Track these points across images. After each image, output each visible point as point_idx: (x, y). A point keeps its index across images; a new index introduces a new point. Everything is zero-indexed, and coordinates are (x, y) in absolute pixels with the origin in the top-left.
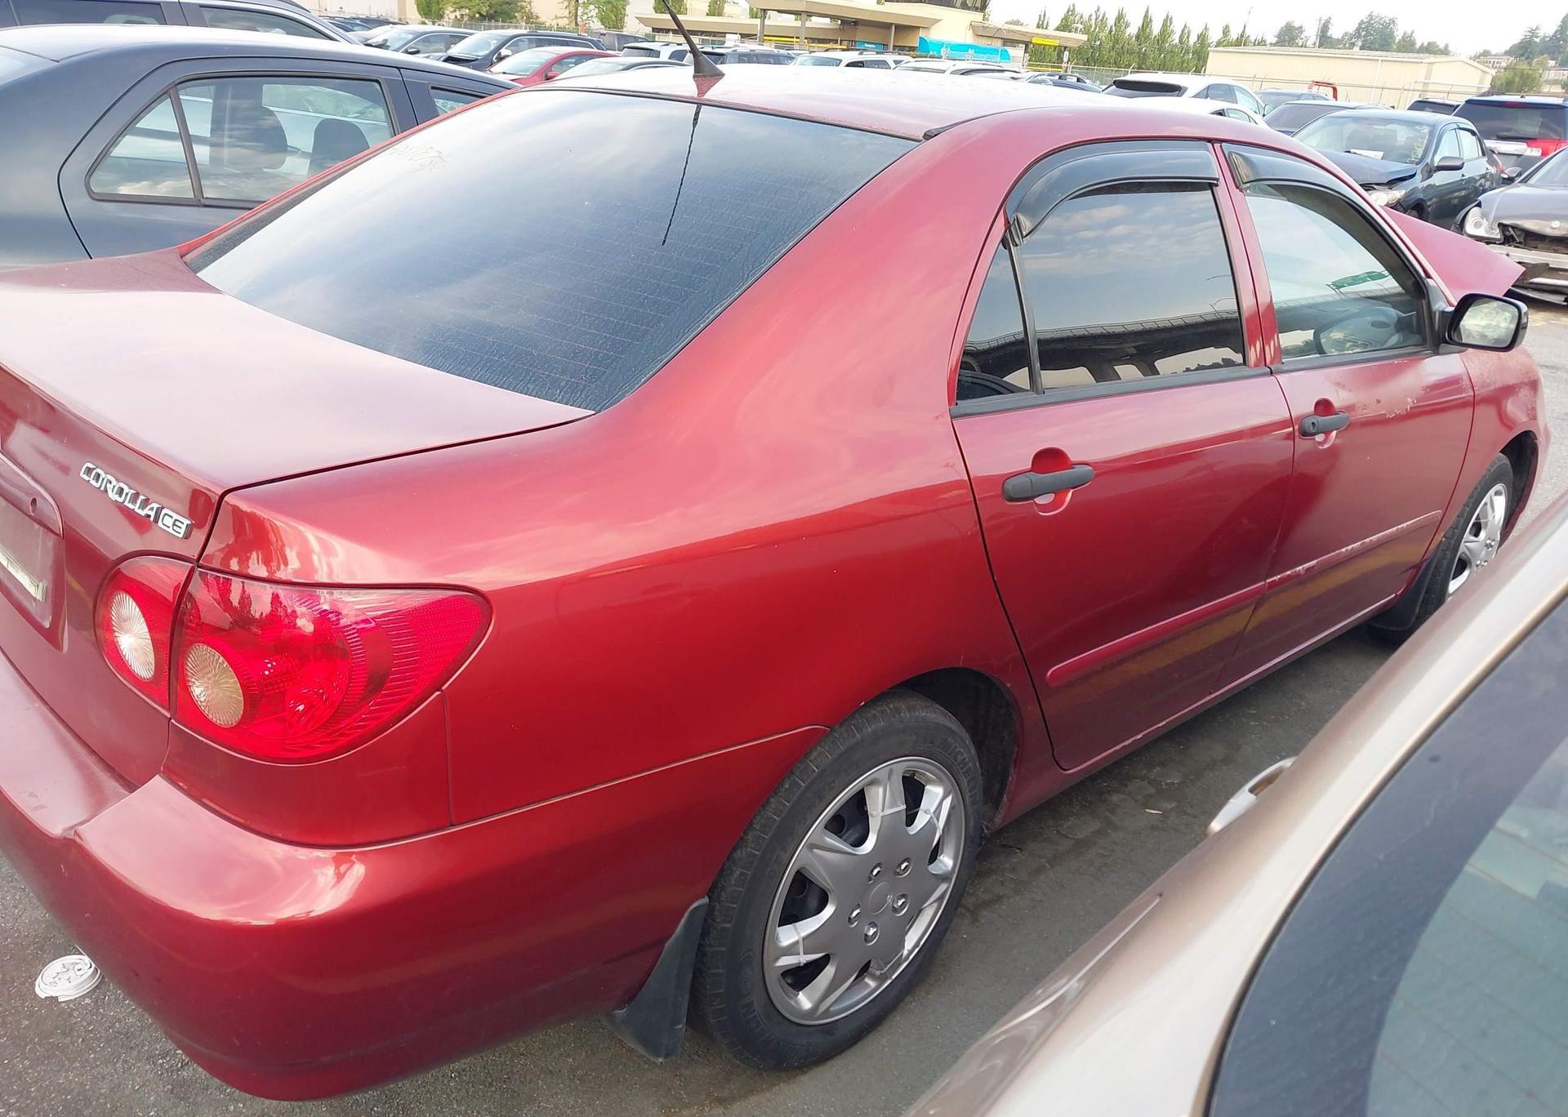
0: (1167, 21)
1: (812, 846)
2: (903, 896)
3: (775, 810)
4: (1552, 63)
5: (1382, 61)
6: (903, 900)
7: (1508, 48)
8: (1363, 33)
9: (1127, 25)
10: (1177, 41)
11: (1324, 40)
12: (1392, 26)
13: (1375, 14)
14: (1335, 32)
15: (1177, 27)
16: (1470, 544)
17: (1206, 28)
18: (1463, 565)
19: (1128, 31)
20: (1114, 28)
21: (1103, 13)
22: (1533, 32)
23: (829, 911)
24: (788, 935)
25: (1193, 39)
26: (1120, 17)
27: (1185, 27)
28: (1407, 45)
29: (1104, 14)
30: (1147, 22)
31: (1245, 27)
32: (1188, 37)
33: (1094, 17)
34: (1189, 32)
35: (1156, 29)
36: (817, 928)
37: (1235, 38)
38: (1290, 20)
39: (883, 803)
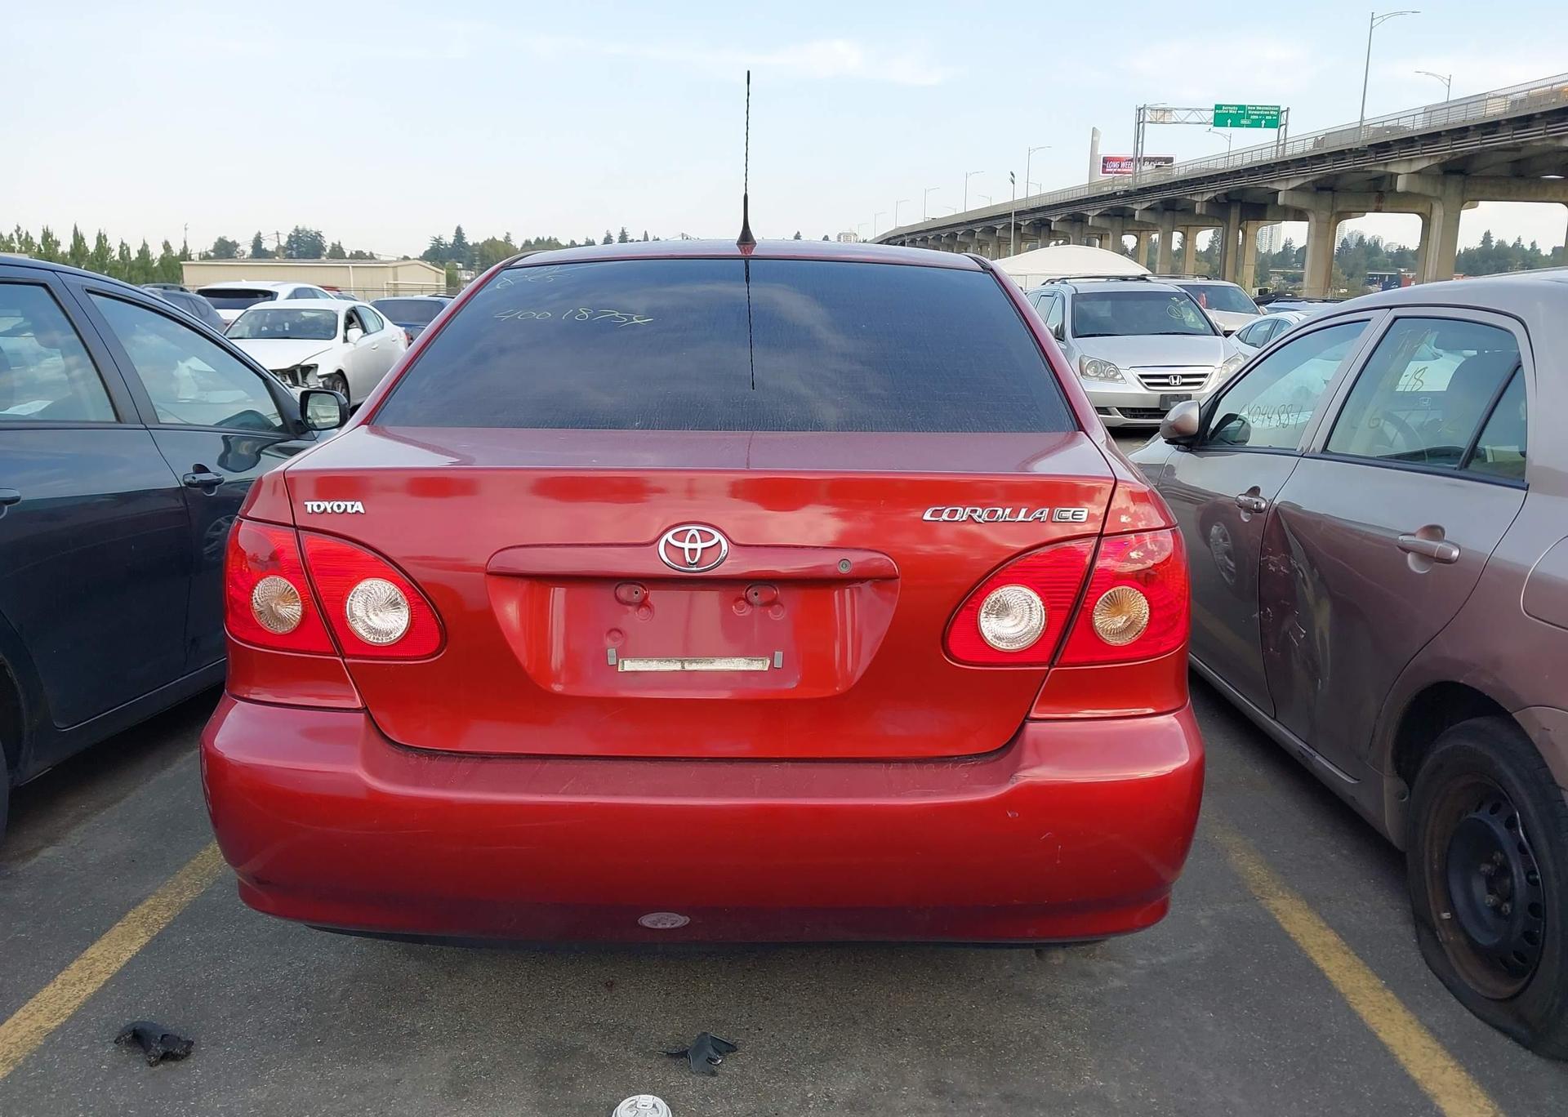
0: (101, 239)
4: (460, 265)
7: (422, 255)
8: (295, 246)
9: (58, 244)
10: (117, 257)
11: (259, 251)
12: (319, 238)
13: (300, 228)
14: (269, 245)
15: (114, 244)
17: (145, 245)
19: (60, 250)
20: (42, 247)
21: (25, 232)
22: (438, 241)
25: (134, 255)
26: (47, 235)
27: (122, 243)
28: (337, 252)
29: (27, 233)
30: (78, 239)
31: (185, 242)
32: (129, 253)
33: (15, 236)
34: (128, 249)
35: (91, 245)
37: (178, 254)
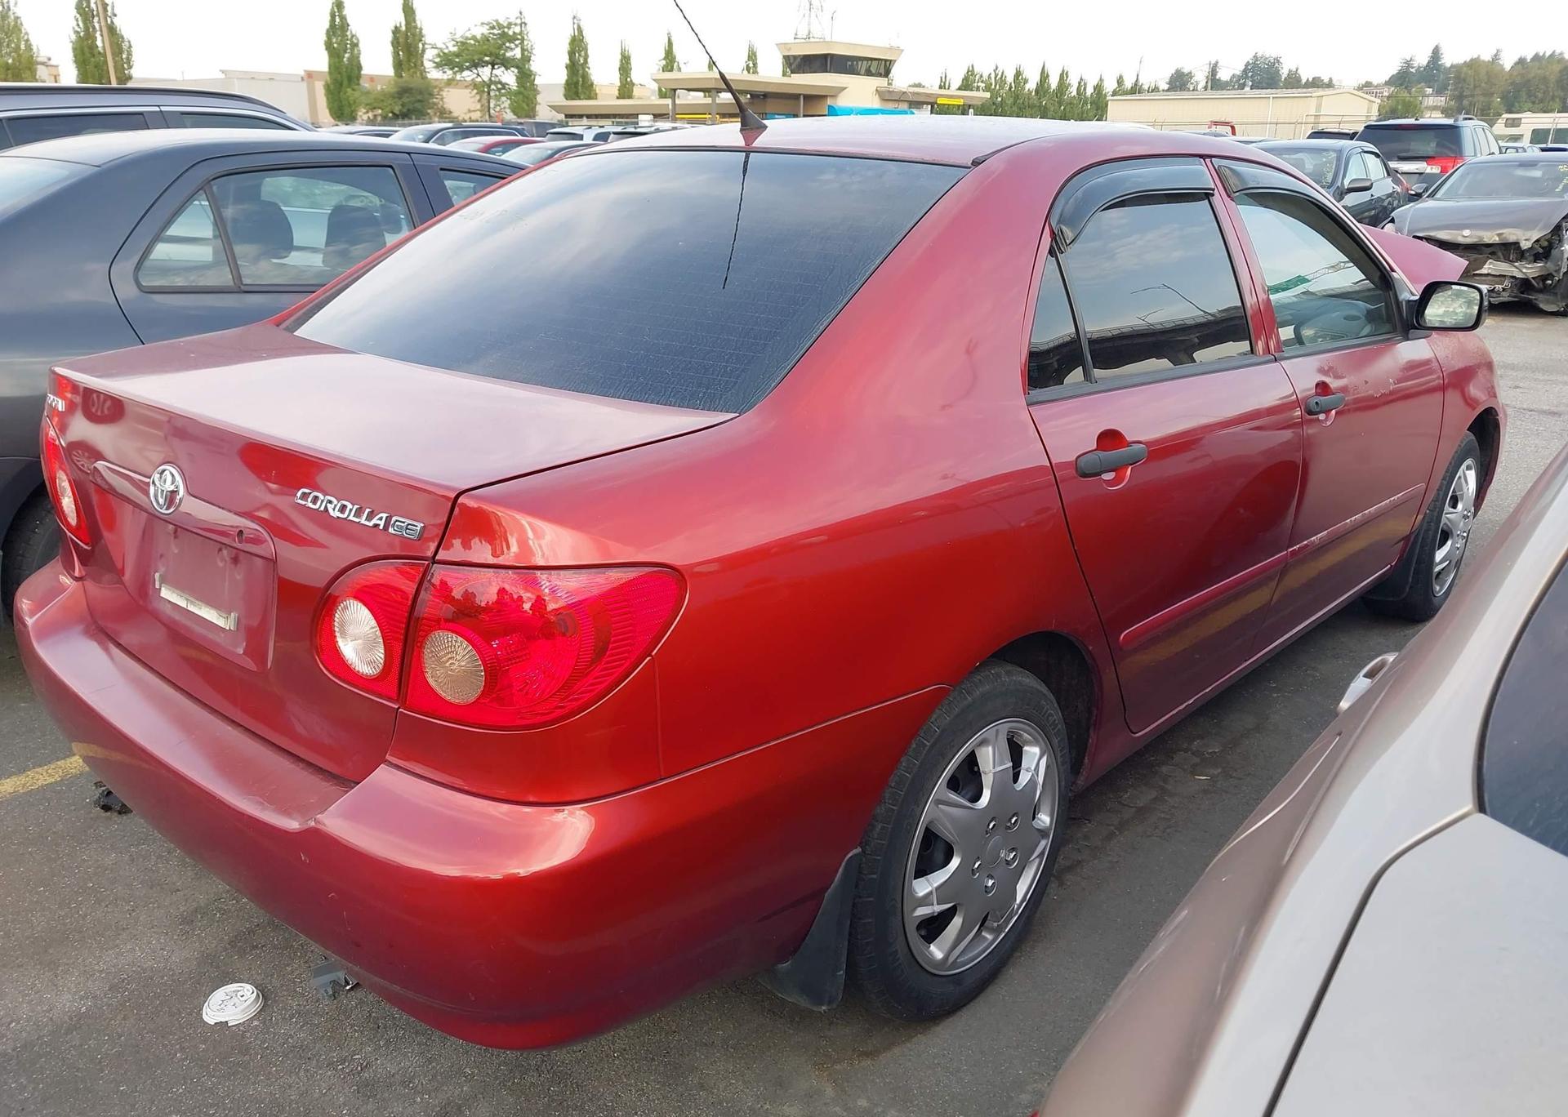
0: (1064, 76)
1: (938, 802)
2: (1013, 849)
3: (906, 768)
4: (1429, 91)
5: (1273, 98)
6: (1014, 853)
7: (1387, 79)
8: (1250, 74)
9: (1026, 81)
10: (1074, 93)
11: (1214, 83)
12: (1277, 65)
13: (1259, 55)
14: (1224, 75)
15: (1073, 81)
16: (1452, 516)
17: (1101, 80)
18: (1446, 536)
19: (1027, 87)
20: (1013, 85)
21: (1001, 71)
22: (1408, 63)
23: (955, 862)
24: (922, 887)
25: (1090, 91)
26: (1018, 74)
27: (1081, 79)
28: (1293, 81)
29: (1003, 73)
30: (1044, 76)
31: (1138, 76)
32: (1085, 89)
33: (993, 76)
34: (1085, 84)
35: (1054, 82)
36: (947, 878)
37: (1129, 88)
38: (1179, 67)
39: (991, 761)
